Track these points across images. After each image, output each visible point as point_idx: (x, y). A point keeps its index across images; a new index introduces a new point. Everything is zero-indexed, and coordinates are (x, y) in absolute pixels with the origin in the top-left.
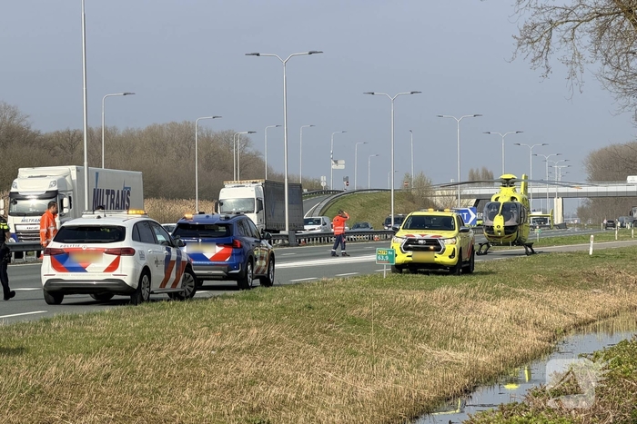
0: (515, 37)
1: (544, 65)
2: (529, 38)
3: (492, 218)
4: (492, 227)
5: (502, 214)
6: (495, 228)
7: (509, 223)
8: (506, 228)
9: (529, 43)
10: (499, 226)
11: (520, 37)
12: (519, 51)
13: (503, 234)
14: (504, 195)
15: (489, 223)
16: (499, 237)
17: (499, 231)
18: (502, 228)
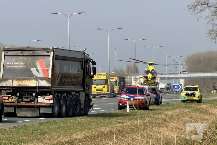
0: (207, 33)
1: (215, 41)
2: (211, 33)
3: (148, 74)
4: (148, 77)
5: (151, 73)
7: (153, 76)
8: (152, 77)
9: (211, 35)
10: (150, 77)
11: (208, 33)
12: (208, 37)
14: (150, 68)
15: (146, 76)
16: (149, 81)
17: (150, 79)
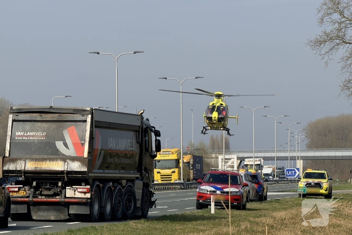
0: (340, 86)
3: (212, 113)
4: (212, 117)
5: (217, 111)
6: (213, 118)
7: (220, 116)
8: (218, 118)
10: (215, 118)
11: (342, 86)
12: (342, 93)
13: (217, 122)
14: (217, 102)
15: (210, 115)
16: (215, 124)
17: (215, 120)
18: (217, 118)
